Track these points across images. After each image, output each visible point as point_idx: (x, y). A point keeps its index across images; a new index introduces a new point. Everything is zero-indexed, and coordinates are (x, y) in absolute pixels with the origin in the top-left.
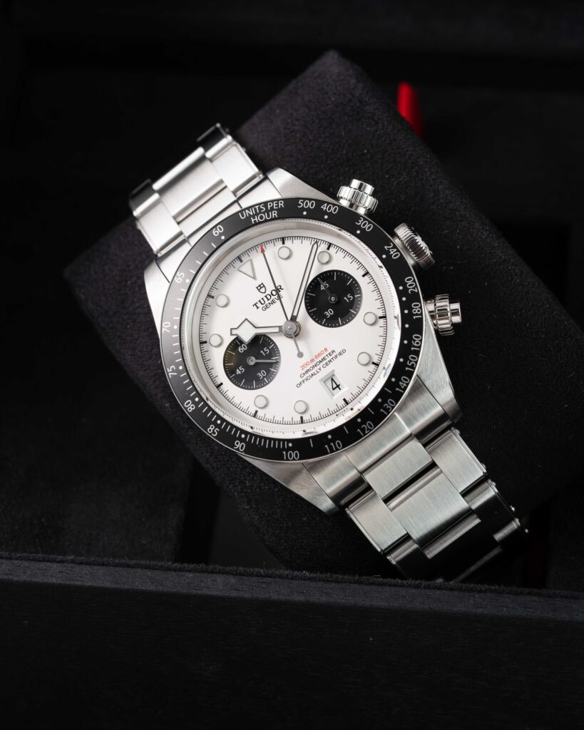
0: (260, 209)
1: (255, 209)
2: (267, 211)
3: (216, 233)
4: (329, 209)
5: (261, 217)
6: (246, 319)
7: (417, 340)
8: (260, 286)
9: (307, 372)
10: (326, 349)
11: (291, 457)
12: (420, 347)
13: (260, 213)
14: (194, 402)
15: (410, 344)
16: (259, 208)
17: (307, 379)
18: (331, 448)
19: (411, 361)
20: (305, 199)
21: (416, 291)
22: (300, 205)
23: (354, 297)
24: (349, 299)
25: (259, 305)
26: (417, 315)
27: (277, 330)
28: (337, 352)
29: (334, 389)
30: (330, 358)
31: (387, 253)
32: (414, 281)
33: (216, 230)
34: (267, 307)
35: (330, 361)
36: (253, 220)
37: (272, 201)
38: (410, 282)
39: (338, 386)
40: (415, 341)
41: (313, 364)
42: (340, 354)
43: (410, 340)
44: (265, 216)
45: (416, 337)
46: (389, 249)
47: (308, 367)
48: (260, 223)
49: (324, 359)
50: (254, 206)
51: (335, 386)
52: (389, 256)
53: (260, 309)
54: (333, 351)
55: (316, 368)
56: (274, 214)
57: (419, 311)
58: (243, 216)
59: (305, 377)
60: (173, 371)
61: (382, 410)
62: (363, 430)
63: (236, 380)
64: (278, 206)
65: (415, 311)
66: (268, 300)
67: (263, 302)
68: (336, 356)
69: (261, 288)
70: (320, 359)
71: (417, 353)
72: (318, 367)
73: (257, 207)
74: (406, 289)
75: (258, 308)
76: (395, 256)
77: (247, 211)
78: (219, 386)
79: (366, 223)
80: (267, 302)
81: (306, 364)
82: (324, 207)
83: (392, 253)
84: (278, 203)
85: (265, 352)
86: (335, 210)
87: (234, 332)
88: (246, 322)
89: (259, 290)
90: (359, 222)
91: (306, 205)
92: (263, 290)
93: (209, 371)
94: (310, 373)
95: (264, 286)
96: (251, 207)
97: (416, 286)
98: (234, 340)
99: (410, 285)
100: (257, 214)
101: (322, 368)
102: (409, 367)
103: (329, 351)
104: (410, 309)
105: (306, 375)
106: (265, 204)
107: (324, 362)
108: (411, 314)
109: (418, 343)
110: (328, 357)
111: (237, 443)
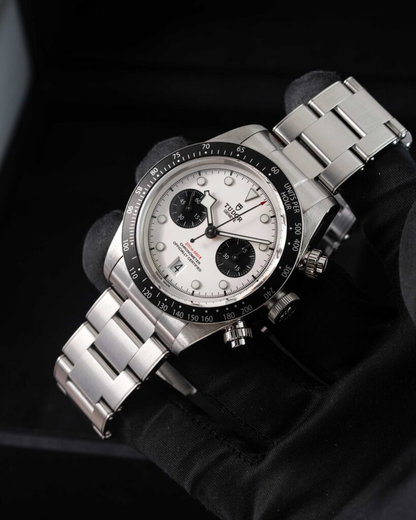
0: (292, 197)
1: (292, 193)
2: (291, 202)
3: (273, 169)
4: (295, 245)
5: (286, 199)
6: (216, 200)
7: (209, 319)
8: (241, 205)
9: (185, 247)
10: (200, 258)
11: (125, 245)
12: (205, 322)
13: (289, 197)
14: (156, 174)
15: (205, 315)
16: (294, 196)
17: (179, 248)
18: (133, 271)
19: (194, 317)
20: (301, 227)
21: (243, 314)
22: (297, 224)
23: (238, 272)
24: (237, 268)
25: (228, 207)
26: (226, 317)
27: (210, 222)
28: (199, 266)
29: (175, 267)
30: (195, 262)
31: (267, 290)
32: (250, 311)
33: (276, 169)
34: (226, 213)
35: (193, 262)
36: (283, 193)
37: (298, 205)
38: (248, 308)
39: (177, 270)
40: (208, 317)
41: (190, 251)
42: (198, 268)
43: (208, 314)
44: (287, 201)
45: (211, 318)
46: (270, 290)
47: (187, 247)
48: (282, 198)
49: (194, 257)
50: (294, 192)
51: (177, 268)
52: (265, 291)
53: (225, 208)
54: (199, 263)
55: (187, 253)
56: (289, 207)
57: (229, 317)
58: (286, 186)
59: (180, 246)
60: (177, 156)
61: (160, 302)
62: (146, 291)
63: (175, 200)
64: (295, 208)
65: (229, 315)
66: (232, 213)
67: (230, 209)
68: (196, 265)
69: (239, 207)
70: (194, 255)
71: (200, 321)
72: (188, 254)
73: (294, 194)
74: (243, 306)
75: (226, 207)
76: (266, 296)
77: (291, 188)
78: (171, 189)
79: (287, 272)
80: (230, 212)
81: (189, 246)
82: (296, 241)
83: (268, 293)
84: (297, 208)
85: (196, 217)
86: (295, 249)
87: (207, 193)
88: (215, 200)
89: (238, 205)
90: (287, 267)
91: (297, 229)
92: (238, 208)
93: (181, 180)
94: (183, 249)
95: (241, 208)
96: (294, 191)
97: (246, 313)
98: (203, 194)
99: (246, 309)
100: (288, 195)
101: (187, 257)
102: (190, 316)
103: (200, 260)
104: (229, 311)
105: (182, 247)
106: (296, 200)
107: (191, 258)
108: (226, 312)
109: (207, 320)
110: (195, 260)
111: (131, 208)
